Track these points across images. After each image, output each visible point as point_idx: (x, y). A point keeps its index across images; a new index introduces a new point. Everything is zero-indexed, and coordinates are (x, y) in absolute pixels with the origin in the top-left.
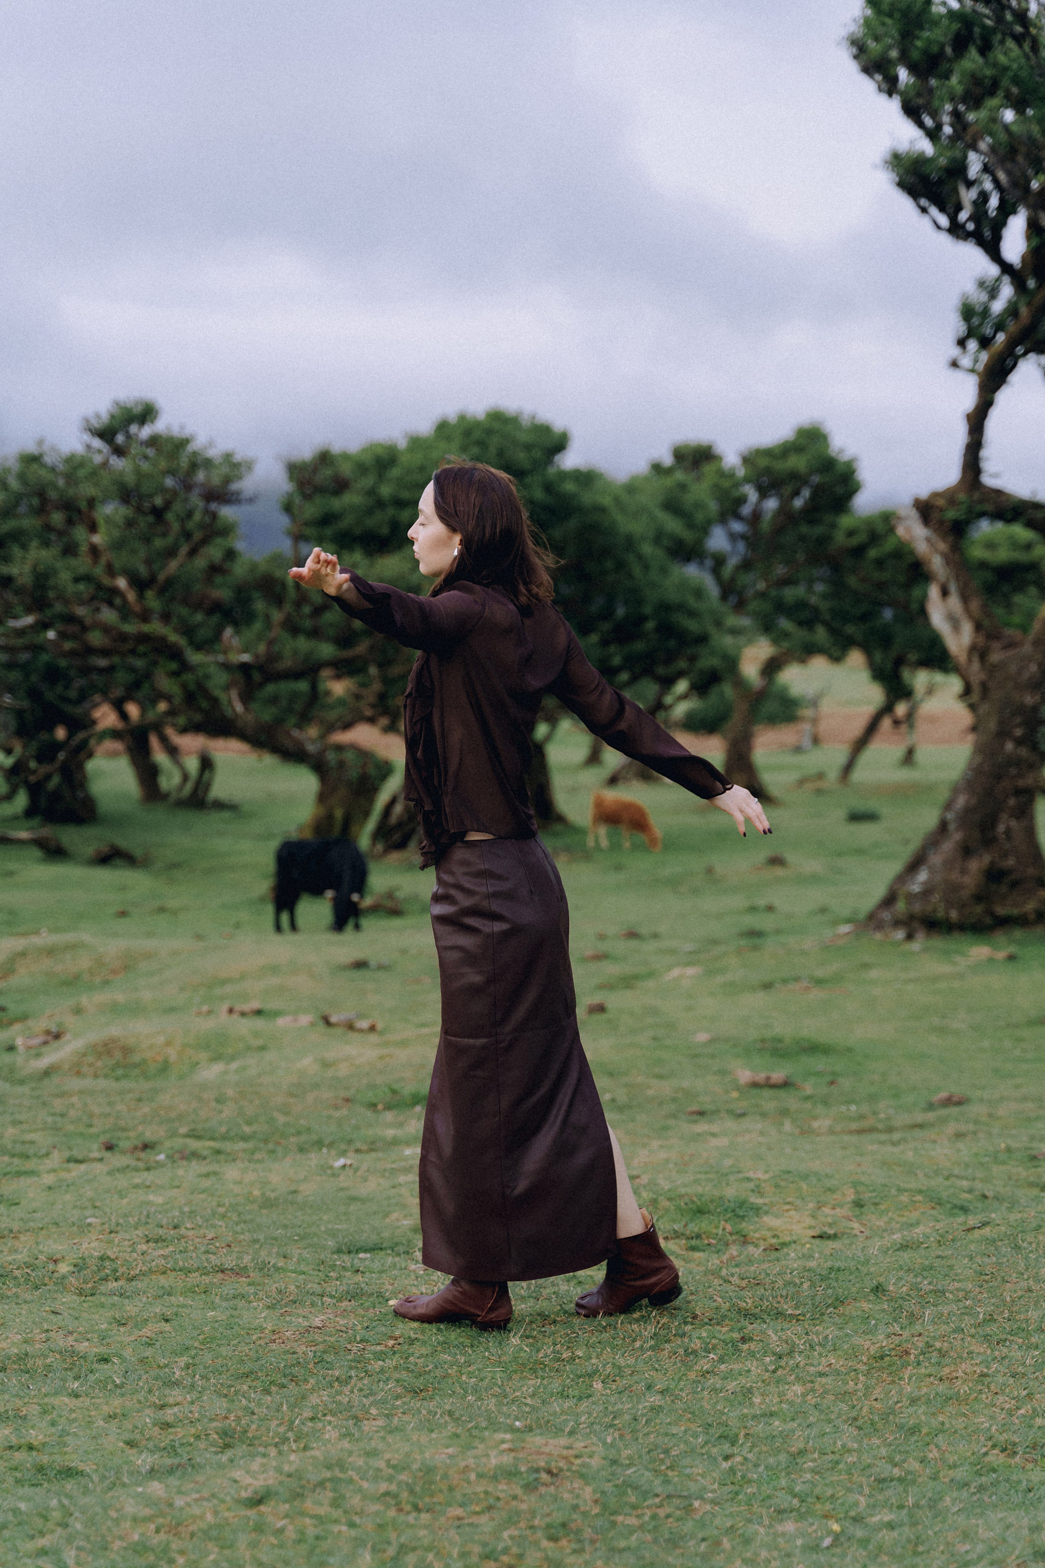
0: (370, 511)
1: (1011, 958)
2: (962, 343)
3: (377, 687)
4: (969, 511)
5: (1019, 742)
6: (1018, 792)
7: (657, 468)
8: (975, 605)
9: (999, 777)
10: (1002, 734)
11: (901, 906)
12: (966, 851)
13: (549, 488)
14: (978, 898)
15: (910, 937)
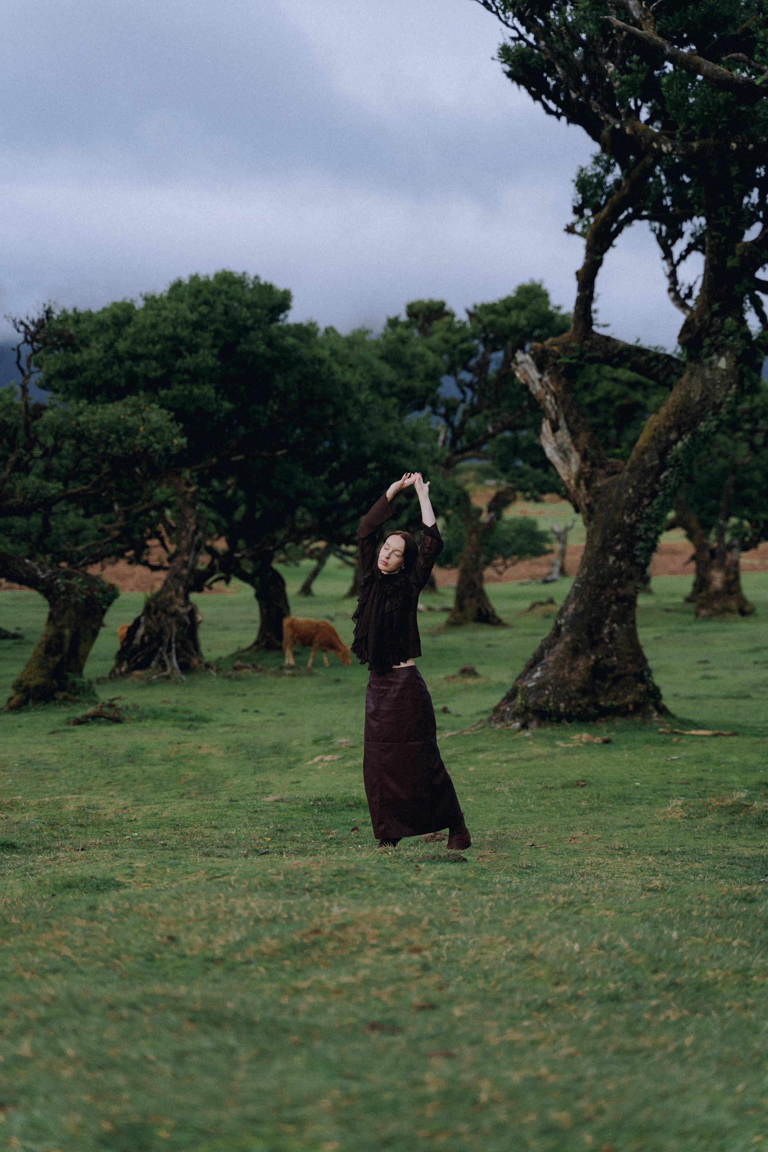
0: (107, 365)
1: (607, 742)
2: (578, 211)
3: (120, 522)
4: (581, 357)
5: (619, 556)
6: (620, 599)
7: (393, 323)
8: (583, 438)
9: (603, 587)
10: (605, 549)
11: (519, 700)
12: (575, 652)
13: (270, 343)
14: (583, 692)
15: (524, 726)
